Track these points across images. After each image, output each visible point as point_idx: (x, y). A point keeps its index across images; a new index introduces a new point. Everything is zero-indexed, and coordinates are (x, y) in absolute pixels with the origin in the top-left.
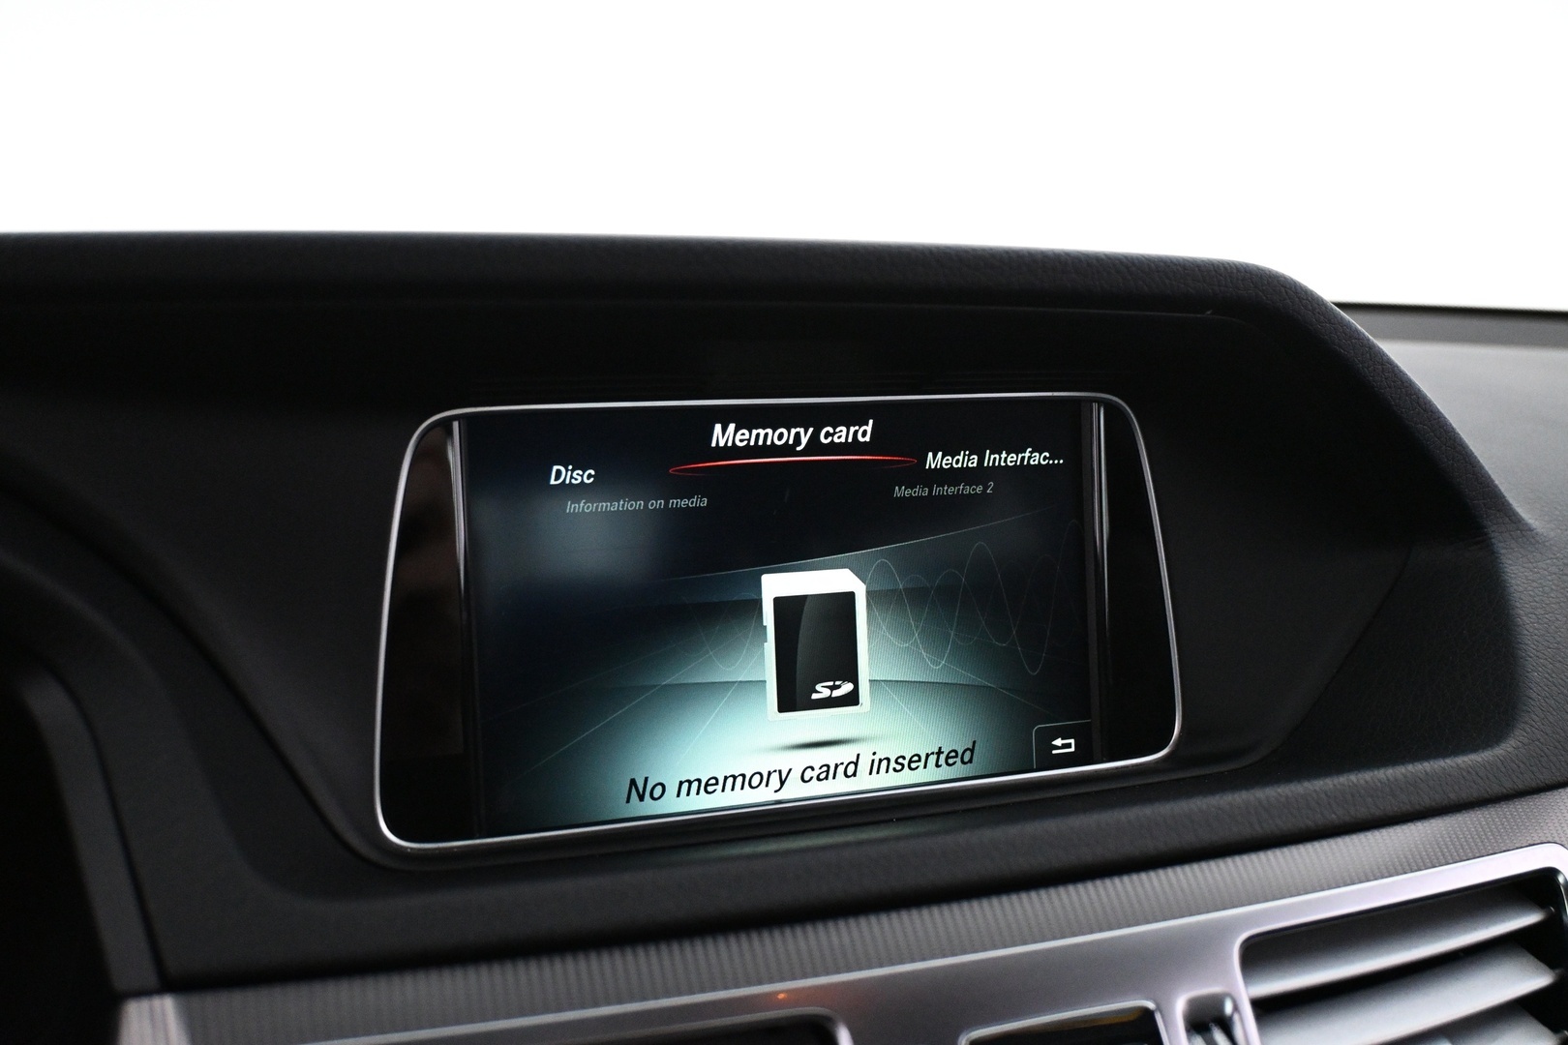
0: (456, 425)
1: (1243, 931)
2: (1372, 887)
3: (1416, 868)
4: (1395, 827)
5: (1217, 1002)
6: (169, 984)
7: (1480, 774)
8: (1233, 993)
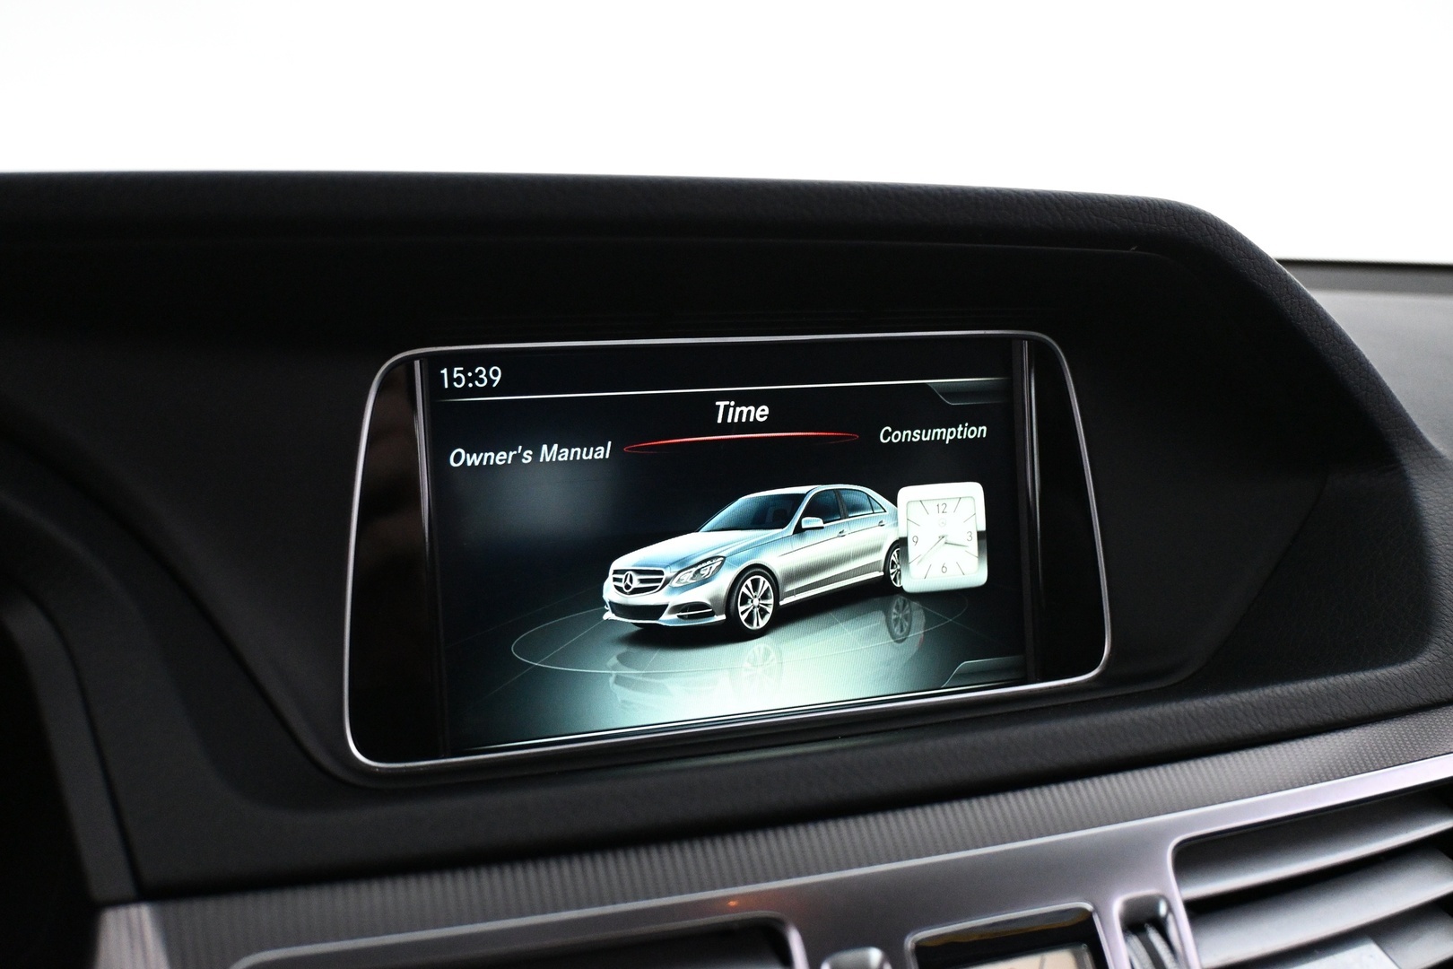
0: (417, 363)
1: (1177, 835)
2: (1298, 794)
3: (1338, 775)
4: (1318, 737)
5: (1151, 903)
6: (145, 893)
7: (1399, 686)
8: (1168, 896)
